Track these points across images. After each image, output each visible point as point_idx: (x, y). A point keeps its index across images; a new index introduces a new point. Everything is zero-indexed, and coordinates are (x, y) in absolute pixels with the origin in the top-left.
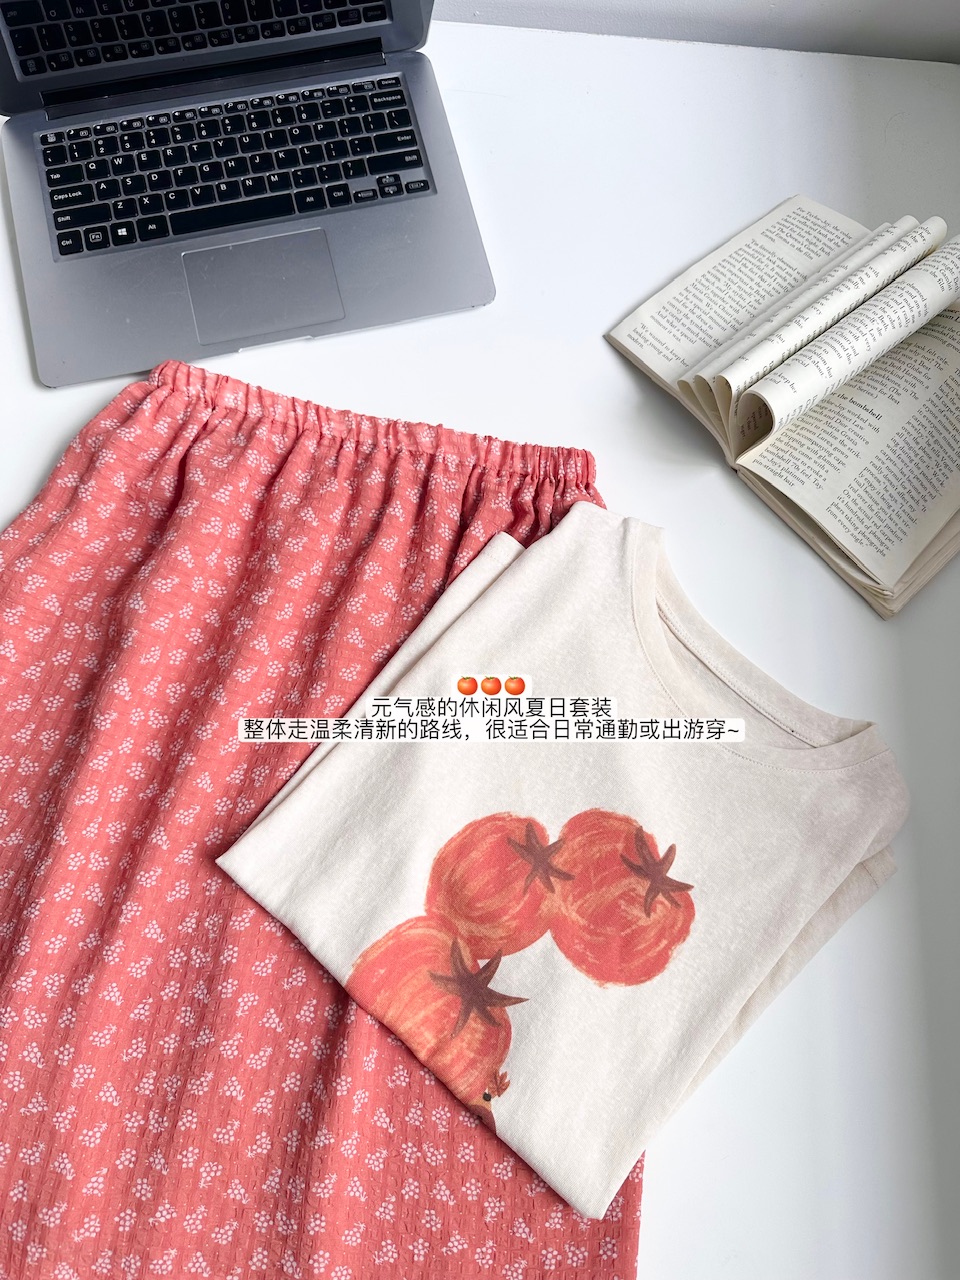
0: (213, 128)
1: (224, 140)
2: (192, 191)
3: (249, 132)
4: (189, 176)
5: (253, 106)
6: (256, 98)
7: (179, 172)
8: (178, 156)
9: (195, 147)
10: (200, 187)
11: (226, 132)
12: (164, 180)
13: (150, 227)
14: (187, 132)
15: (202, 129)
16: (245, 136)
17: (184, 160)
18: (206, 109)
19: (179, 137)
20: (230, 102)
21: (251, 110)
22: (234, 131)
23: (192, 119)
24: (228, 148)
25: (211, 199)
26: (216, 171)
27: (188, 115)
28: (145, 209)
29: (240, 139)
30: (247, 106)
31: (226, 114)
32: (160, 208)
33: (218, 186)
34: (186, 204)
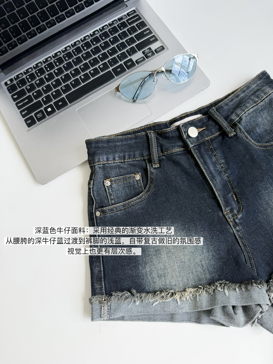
0: (69, 55)
1: (75, 58)
2: (71, 83)
3: (84, 52)
4: (67, 77)
5: (82, 41)
6: (82, 37)
7: (63, 77)
8: (60, 71)
9: (65, 65)
10: (73, 80)
11: (75, 55)
12: (58, 83)
13: (60, 104)
14: (60, 61)
15: (66, 57)
16: (84, 54)
17: (63, 72)
18: (64, 49)
19: (58, 64)
20: (73, 42)
21: (82, 43)
22: (78, 53)
23: (60, 55)
24: (79, 60)
25: (80, 84)
26: (77, 72)
27: (59, 54)
28: (55, 98)
29: (82, 56)
30: (80, 42)
31: (72, 49)
32: (61, 95)
33: (80, 77)
34: (70, 89)
